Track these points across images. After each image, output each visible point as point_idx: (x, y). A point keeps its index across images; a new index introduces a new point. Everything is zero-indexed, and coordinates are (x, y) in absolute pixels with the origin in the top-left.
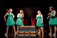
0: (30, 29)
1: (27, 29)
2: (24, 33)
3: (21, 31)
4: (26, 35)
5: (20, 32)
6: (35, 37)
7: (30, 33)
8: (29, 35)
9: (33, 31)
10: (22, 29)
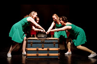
0: (47, 43)
1: (43, 43)
2: (37, 50)
3: (31, 47)
4: (40, 54)
5: (29, 49)
7: (48, 50)
8: (46, 54)
9: (54, 47)
10: (33, 43)
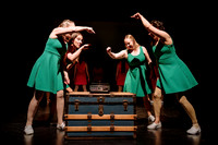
4: (95, 128)
5: (71, 116)
6: (131, 137)
7: (112, 119)
8: (107, 128)
10: (81, 104)
